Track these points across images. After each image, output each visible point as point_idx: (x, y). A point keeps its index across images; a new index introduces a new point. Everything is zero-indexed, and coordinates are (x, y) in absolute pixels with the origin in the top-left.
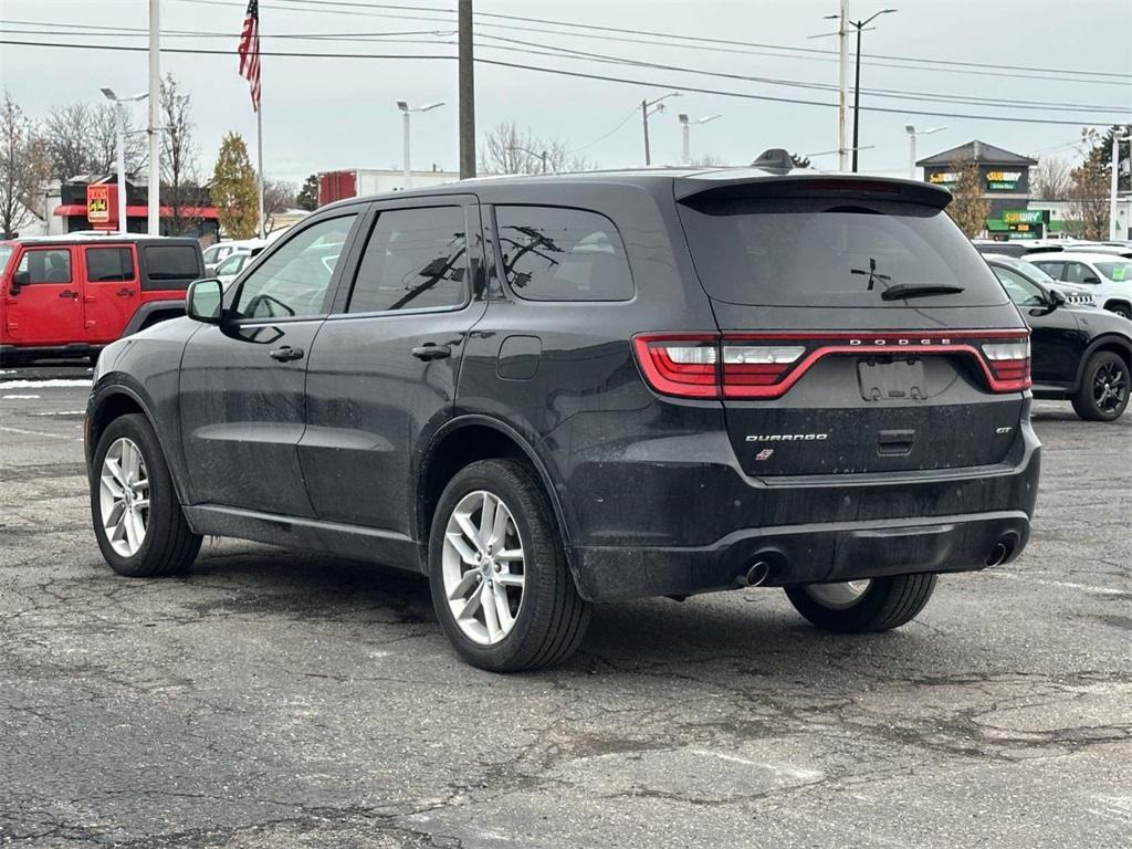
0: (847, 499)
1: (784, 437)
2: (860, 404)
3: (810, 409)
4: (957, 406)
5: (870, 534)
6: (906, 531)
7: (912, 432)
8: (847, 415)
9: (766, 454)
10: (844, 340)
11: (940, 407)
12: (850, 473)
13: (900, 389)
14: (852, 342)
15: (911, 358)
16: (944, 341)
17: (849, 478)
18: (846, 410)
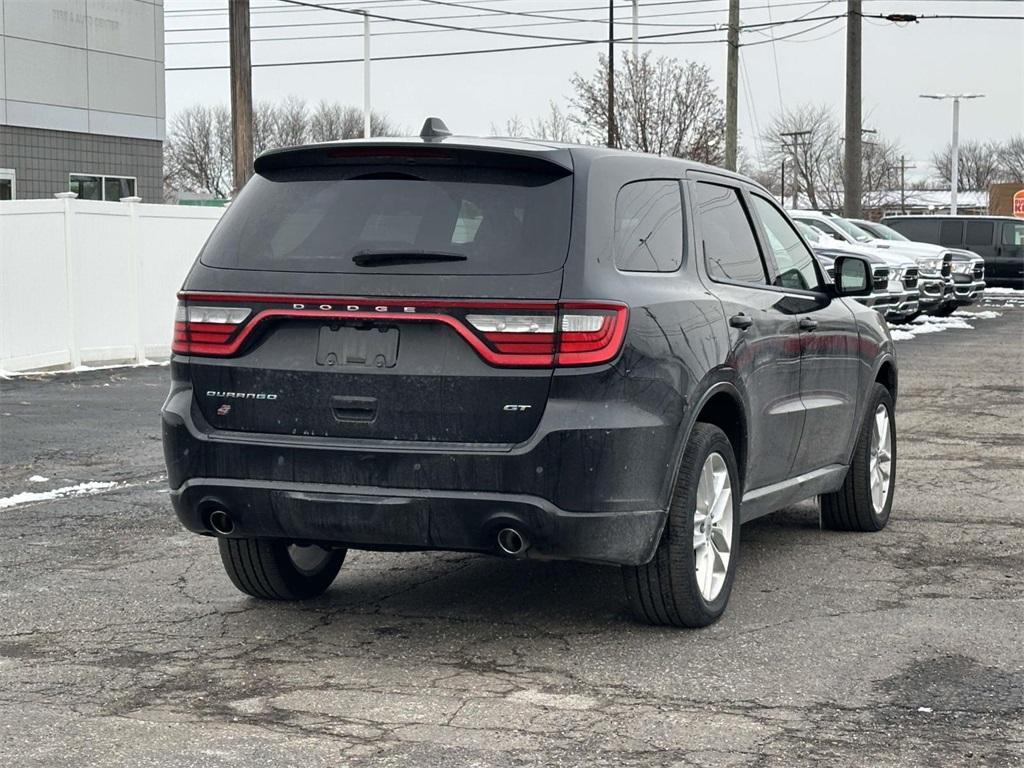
0: (281, 460)
1: (238, 395)
2: (313, 367)
3: (259, 369)
4: (433, 377)
5: (300, 496)
6: (342, 498)
7: (372, 399)
8: (296, 377)
9: (225, 409)
10: (287, 303)
11: (408, 377)
12: (310, 435)
13: (362, 355)
14: (295, 306)
15: (383, 325)
16: (406, 309)
17: (308, 440)
18: (294, 372)
